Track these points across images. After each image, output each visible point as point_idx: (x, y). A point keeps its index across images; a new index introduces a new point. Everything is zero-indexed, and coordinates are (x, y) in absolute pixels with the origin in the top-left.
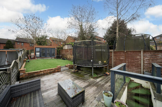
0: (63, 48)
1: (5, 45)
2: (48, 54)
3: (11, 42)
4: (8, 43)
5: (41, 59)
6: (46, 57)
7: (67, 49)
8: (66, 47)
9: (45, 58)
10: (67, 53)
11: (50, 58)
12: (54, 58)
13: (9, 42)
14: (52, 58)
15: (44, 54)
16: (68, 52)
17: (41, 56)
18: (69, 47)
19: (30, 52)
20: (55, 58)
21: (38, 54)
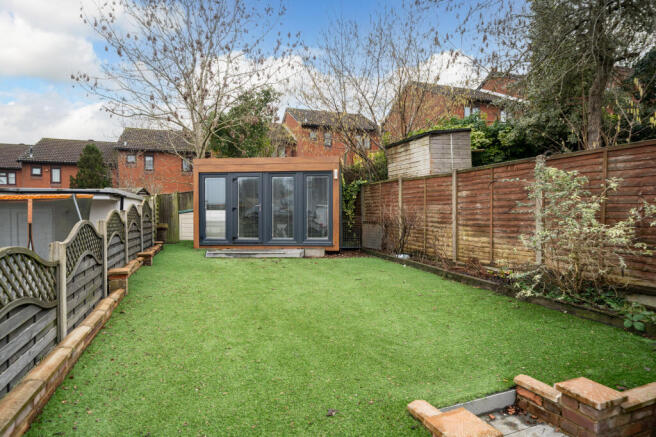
0: (391, 167)
1: (74, 173)
2: (280, 218)
3: (97, 152)
4: (88, 160)
5: (236, 255)
6: (265, 242)
7: (427, 178)
8: (419, 160)
9: (261, 252)
10: (435, 208)
11: (296, 252)
12: (320, 252)
13: (90, 153)
14: (310, 252)
15: (257, 222)
16: (444, 198)
17: (234, 238)
18: (445, 154)
19: (175, 203)
20: (329, 253)
21: (216, 218)
